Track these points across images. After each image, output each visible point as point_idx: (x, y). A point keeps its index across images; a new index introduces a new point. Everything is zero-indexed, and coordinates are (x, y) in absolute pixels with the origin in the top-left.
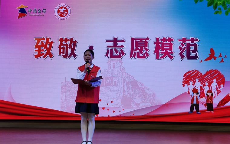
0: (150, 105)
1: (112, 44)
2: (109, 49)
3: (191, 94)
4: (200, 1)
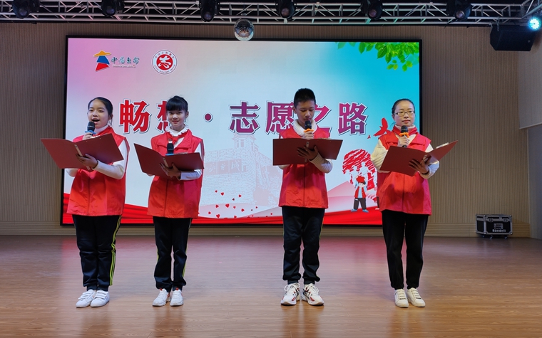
1: (239, 112)
2: (236, 118)
3: (354, 184)
4: (367, 50)
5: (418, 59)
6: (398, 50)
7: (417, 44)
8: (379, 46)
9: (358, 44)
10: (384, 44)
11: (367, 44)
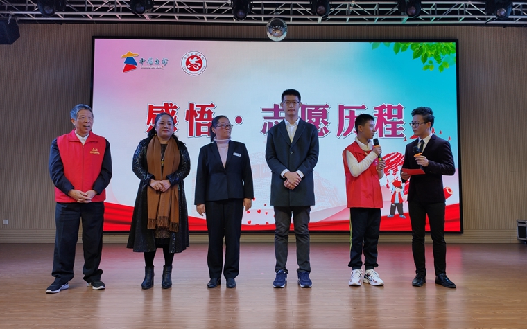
0: (330, 206)
1: (271, 114)
2: (268, 121)
3: (391, 189)
4: (402, 51)
5: (455, 60)
6: (434, 51)
7: (453, 44)
8: (415, 47)
9: (393, 44)
10: (420, 44)
11: (402, 45)
